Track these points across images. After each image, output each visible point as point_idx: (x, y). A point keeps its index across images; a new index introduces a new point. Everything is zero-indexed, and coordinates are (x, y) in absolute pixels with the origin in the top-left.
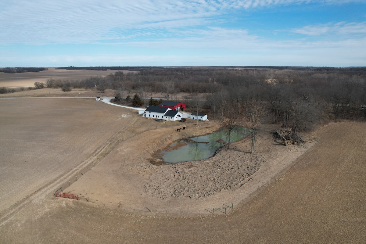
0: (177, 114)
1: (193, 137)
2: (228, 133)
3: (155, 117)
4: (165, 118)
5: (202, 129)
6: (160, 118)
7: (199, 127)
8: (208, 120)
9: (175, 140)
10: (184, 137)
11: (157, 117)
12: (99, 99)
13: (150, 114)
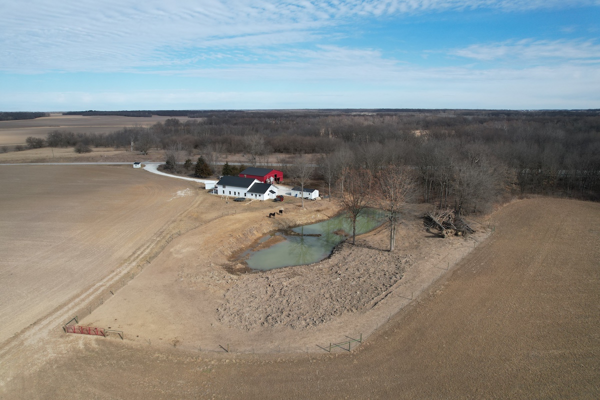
0: (269, 189)
1: (296, 226)
2: (353, 219)
3: (232, 195)
4: (249, 196)
5: (310, 212)
6: (242, 196)
7: (305, 209)
8: (320, 198)
9: (266, 232)
10: (280, 227)
11: (237, 194)
12: (139, 166)
13: (224, 189)
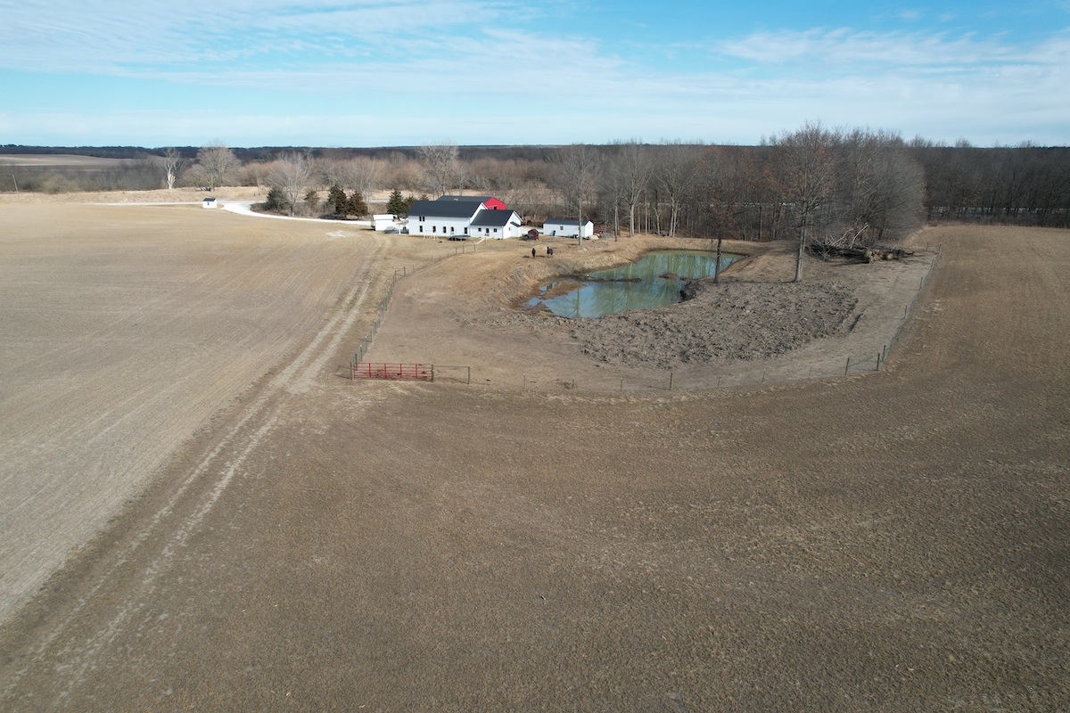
0: (510, 220)
1: (589, 270)
3: (439, 232)
5: (598, 253)
6: (459, 232)
7: (585, 250)
8: (596, 237)
10: (561, 271)
11: (448, 230)
12: (213, 205)
13: (422, 223)
